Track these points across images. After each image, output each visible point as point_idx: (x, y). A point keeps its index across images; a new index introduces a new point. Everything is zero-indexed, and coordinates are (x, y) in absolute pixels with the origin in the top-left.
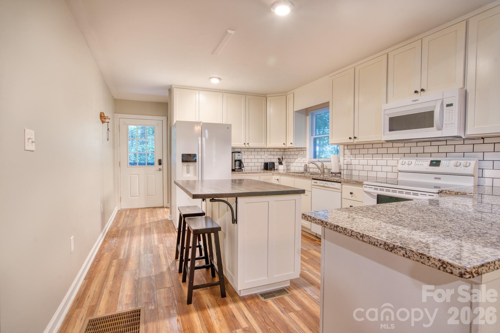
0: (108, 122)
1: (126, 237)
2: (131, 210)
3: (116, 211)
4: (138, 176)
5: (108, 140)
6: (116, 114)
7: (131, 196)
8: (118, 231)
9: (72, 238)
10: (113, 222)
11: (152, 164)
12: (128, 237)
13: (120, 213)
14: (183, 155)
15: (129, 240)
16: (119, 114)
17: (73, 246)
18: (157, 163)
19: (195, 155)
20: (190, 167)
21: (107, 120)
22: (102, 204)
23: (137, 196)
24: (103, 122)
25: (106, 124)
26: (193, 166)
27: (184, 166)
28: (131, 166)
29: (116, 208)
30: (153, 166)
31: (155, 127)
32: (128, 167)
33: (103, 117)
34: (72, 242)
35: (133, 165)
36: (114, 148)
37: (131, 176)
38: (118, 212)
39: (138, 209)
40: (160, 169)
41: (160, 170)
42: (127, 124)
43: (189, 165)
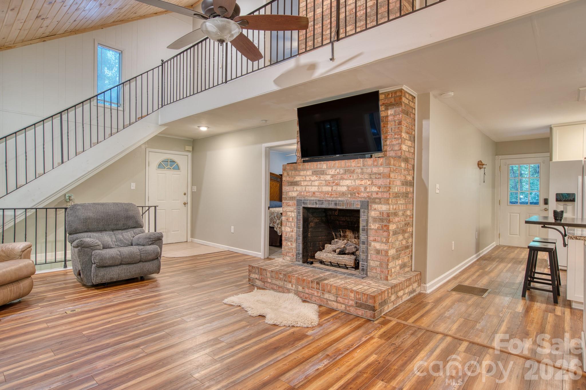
0: (485, 168)
1: (495, 262)
2: (509, 247)
3: (493, 245)
4: (518, 214)
5: (484, 182)
6: (496, 156)
7: (510, 234)
8: (490, 258)
9: (453, 242)
10: (488, 252)
11: (536, 203)
12: (497, 262)
13: (497, 247)
14: (557, 195)
15: (497, 264)
16: (500, 156)
17: (453, 247)
18: (542, 202)
19: (574, 195)
20: (568, 207)
21: (484, 166)
22: (477, 232)
23: (517, 235)
24: (480, 168)
25: (483, 169)
26: (572, 206)
27: (559, 205)
28: (511, 204)
29: (494, 243)
30: (538, 205)
31: (540, 164)
32: (508, 205)
33: (480, 165)
34: (453, 245)
35: (514, 203)
36: (493, 186)
37: (511, 214)
38: (495, 247)
39: (517, 247)
40: (546, 208)
41: (546, 210)
42: (508, 165)
43: (566, 205)
